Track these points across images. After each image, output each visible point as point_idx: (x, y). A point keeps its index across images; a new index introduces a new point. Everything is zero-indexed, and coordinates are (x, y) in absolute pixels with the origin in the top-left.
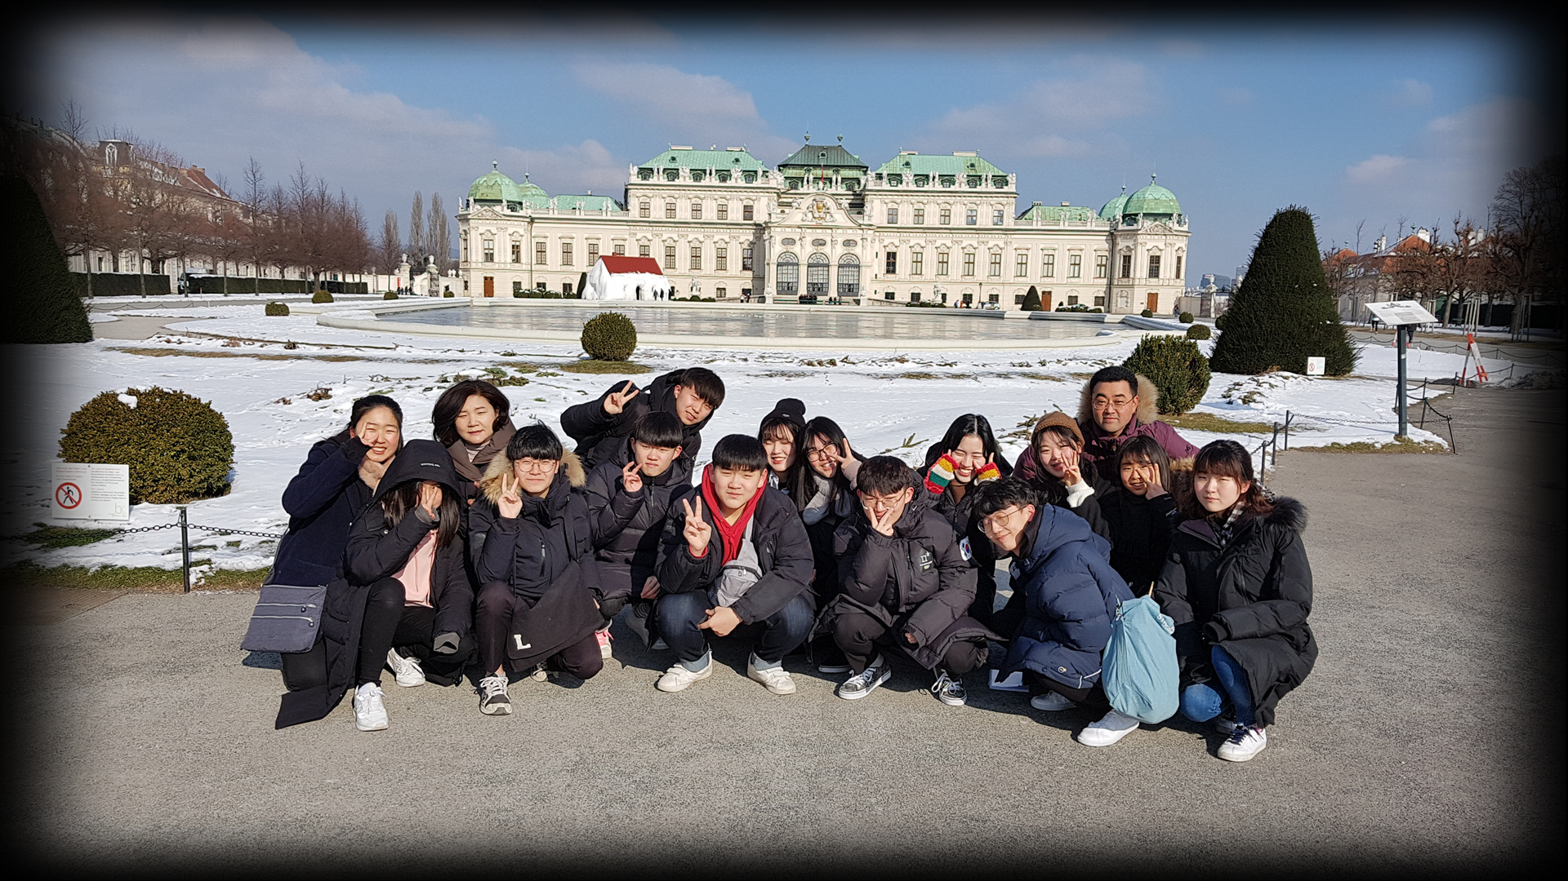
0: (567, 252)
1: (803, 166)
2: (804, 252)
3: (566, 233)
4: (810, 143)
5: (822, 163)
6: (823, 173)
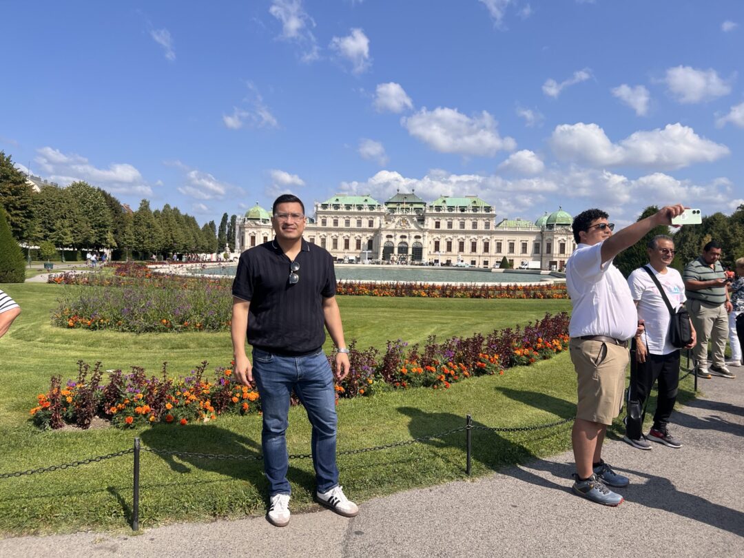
1: (395, 203)
2: (396, 242)
4: (400, 192)
5: (405, 201)
6: (405, 206)
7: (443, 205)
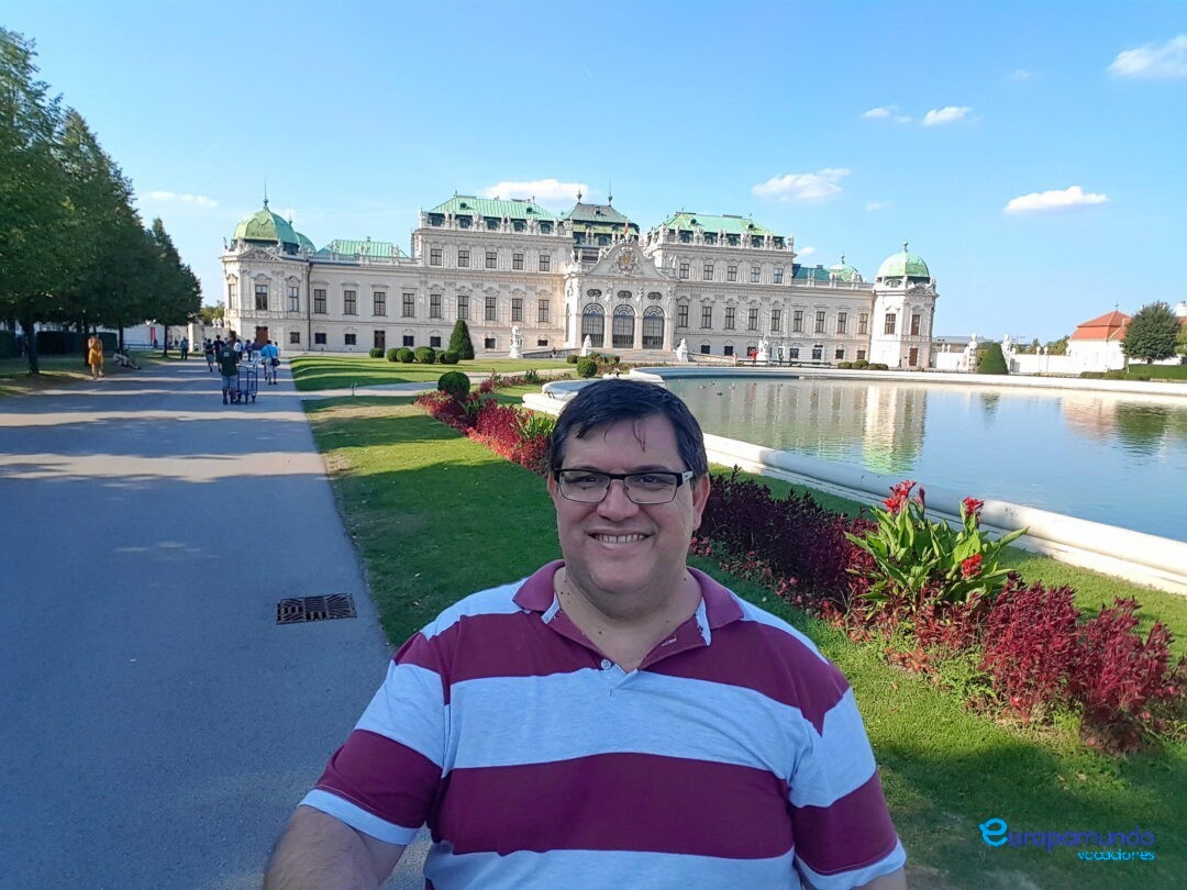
0: (350, 299)
1: (581, 221)
3: (351, 279)
4: (582, 201)
5: (600, 219)
6: (601, 230)
7: (693, 228)
